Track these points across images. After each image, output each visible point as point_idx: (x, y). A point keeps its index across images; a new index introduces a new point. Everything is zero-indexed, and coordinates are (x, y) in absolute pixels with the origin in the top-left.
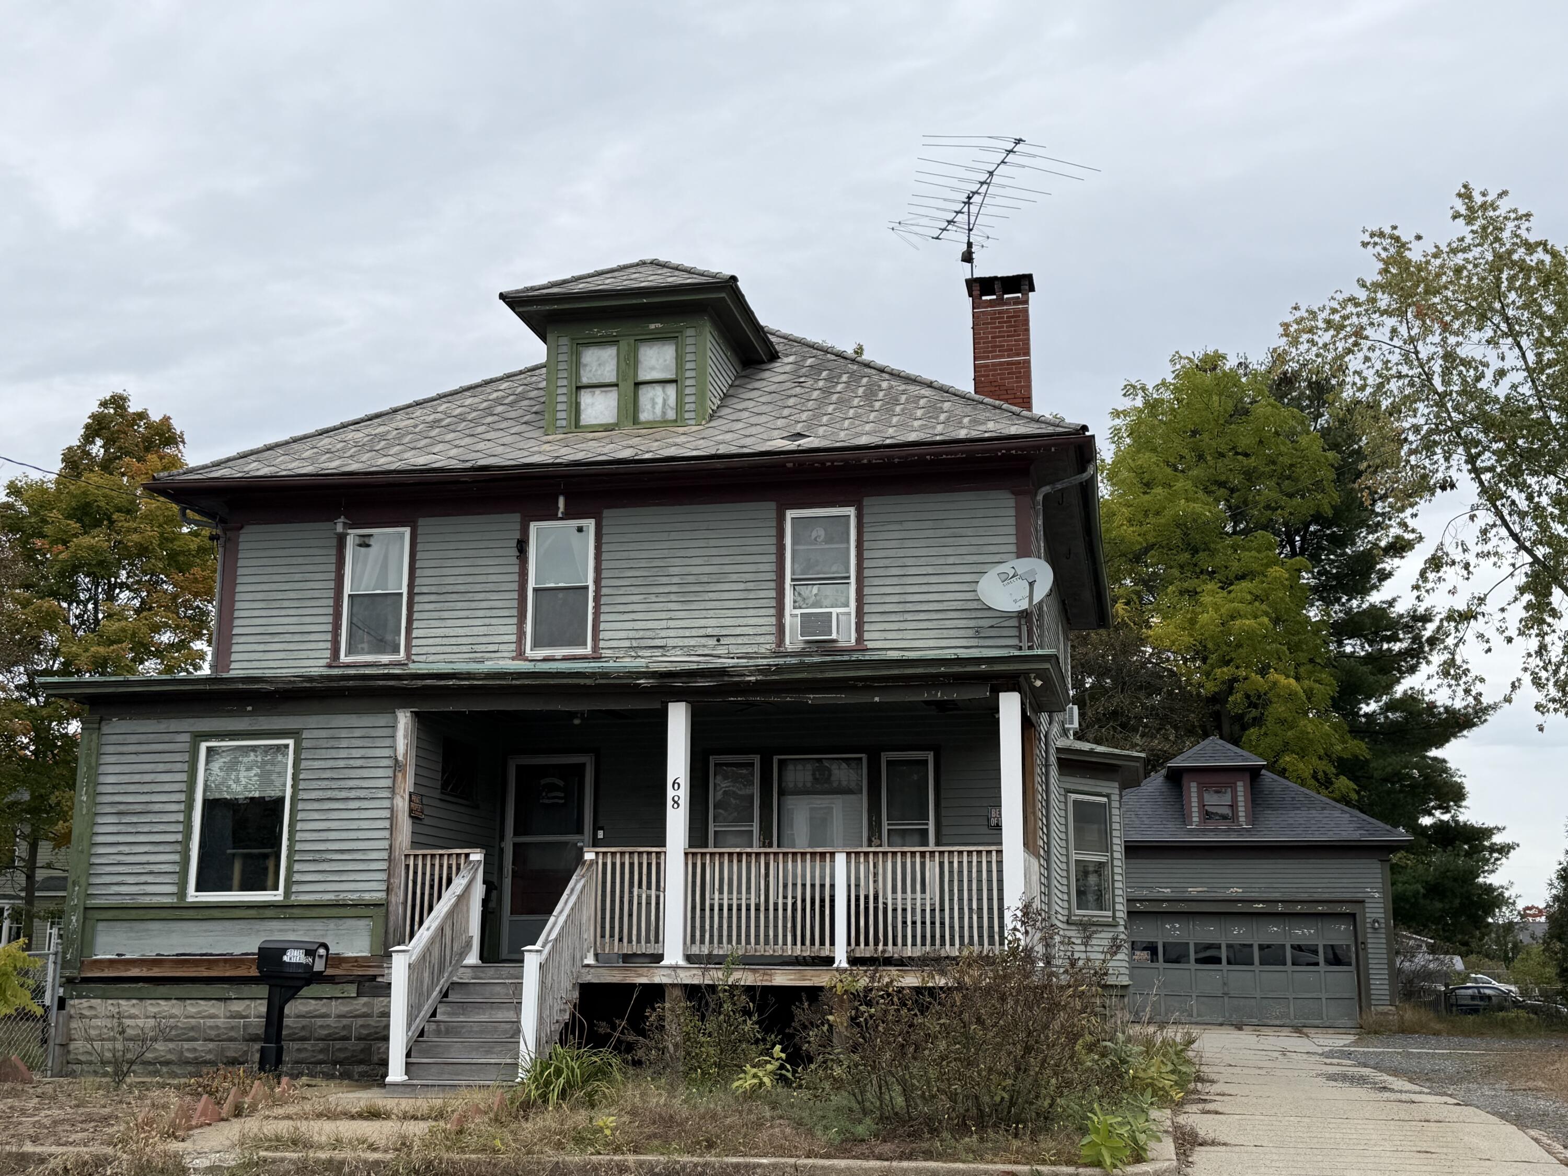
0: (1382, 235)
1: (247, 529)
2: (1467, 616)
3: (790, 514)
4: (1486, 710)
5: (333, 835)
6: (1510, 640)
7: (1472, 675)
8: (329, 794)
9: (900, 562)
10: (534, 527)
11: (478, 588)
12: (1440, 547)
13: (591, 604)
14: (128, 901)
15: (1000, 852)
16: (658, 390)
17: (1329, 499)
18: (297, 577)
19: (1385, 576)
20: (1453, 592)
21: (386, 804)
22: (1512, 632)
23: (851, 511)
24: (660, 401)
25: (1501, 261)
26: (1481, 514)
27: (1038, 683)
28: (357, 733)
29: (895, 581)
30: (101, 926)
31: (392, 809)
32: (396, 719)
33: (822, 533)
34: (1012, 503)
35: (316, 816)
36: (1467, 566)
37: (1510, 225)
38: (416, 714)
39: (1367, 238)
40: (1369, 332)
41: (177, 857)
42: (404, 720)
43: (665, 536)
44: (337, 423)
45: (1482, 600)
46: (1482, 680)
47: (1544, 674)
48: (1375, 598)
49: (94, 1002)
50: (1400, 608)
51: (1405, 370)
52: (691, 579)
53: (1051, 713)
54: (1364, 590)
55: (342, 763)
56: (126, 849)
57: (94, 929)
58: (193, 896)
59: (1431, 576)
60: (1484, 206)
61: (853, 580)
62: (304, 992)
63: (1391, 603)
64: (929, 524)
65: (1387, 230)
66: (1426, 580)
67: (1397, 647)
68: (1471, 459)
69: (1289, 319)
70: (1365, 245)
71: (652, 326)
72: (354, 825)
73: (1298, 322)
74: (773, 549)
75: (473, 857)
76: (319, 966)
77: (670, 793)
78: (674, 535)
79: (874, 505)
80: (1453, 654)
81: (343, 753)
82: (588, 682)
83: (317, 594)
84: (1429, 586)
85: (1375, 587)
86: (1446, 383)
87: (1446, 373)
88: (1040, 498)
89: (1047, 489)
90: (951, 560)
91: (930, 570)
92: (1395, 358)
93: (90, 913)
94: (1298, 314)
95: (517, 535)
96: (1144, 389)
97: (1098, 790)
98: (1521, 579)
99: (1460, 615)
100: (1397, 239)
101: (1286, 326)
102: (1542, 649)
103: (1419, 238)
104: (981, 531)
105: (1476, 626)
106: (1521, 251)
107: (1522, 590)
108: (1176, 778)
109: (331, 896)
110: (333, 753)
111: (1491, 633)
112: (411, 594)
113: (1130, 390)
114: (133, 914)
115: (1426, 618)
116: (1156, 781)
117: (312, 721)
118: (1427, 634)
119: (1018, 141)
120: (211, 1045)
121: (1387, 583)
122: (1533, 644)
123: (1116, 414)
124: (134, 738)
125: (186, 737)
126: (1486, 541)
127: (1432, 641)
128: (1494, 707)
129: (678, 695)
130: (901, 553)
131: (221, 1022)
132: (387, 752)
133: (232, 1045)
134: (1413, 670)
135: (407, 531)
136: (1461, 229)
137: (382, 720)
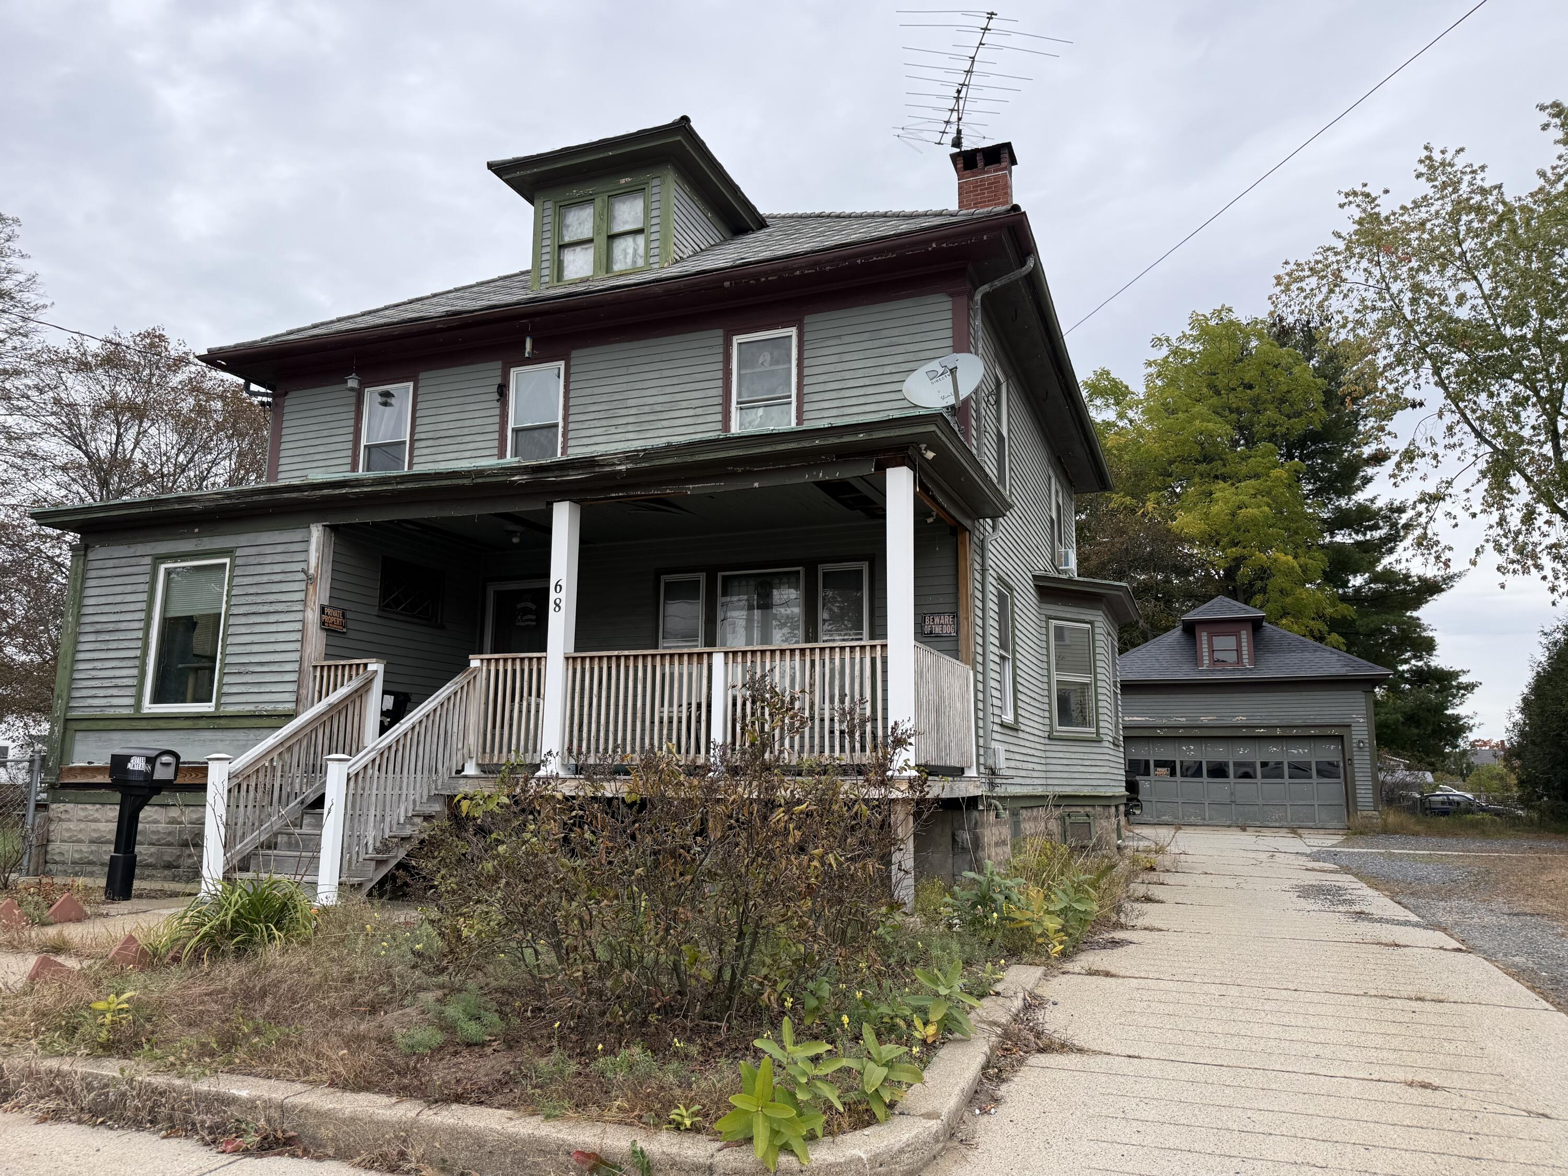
0: (1355, 194)
1: (292, 395)
2: (1437, 498)
3: (736, 340)
4: (1451, 578)
5: (256, 648)
6: (1474, 515)
7: (1442, 545)
8: (254, 609)
9: (838, 376)
10: (514, 372)
11: (466, 431)
12: (1413, 442)
13: (560, 439)
14: (97, 713)
15: (884, 647)
16: (629, 240)
17: (1318, 418)
18: (326, 433)
19: (1367, 480)
20: (1424, 478)
21: (299, 616)
22: (1477, 508)
23: (793, 332)
24: (630, 251)
25: (1461, 207)
26: (1447, 414)
27: (930, 455)
28: (280, 548)
29: (834, 395)
30: (79, 735)
31: (303, 621)
32: (310, 532)
33: (767, 356)
34: (949, 305)
35: (243, 630)
36: (1435, 456)
37: (1467, 178)
38: (333, 529)
39: (1343, 200)
40: (1345, 274)
41: (135, 672)
42: (316, 533)
43: (623, 371)
45: (1449, 483)
46: (1450, 549)
47: (1504, 541)
48: (1360, 497)
49: (69, 806)
50: (1379, 503)
51: (1379, 304)
52: (647, 409)
54: (1349, 491)
55: (265, 579)
56: (99, 665)
57: (73, 739)
58: (149, 707)
59: (1406, 467)
60: (1443, 164)
61: (794, 399)
63: (1372, 501)
64: (866, 336)
65: (1359, 189)
66: (1401, 469)
67: (1377, 534)
68: (1437, 371)
69: (1282, 272)
70: (1342, 206)
71: (623, 181)
72: (272, 638)
73: (1290, 274)
74: (720, 374)
75: (371, 667)
76: (161, 774)
77: (553, 595)
78: (633, 370)
79: (816, 322)
80: (1425, 528)
81: (268, 569)
83: (339, 446)
84: (1404, 474)
85: (1359, 488)
86: (1414, 312)
87: (1414, 301)
88: (978, 297)
89: (985, 288)
90: (887, 370)
91: (867, 381)
92: (1371, 295)
93: (70, 724)
94: (1289, 268)
95: (499, 381)
96: (1167, 340)
97: (1082, 617)
98: (1482, 465)
99: (1430, 496)
100: (1367, 195)
101: (1278, 278)
102: (1502, 521)
103: (1386, 192)
104: (918, 338)
105: (1444, 506)
106: (1478, 198)
107: (1484, 474)
108: (1190, 629)
109: (251, 708)
110: (259, 570)
111: (1457, 511)
112: (413, 441)
113: (1157, 342)
114: (101, 725)
115: (1401, 510)
117: (243, 539)
118: (1402, 522)
119: (991, 16)
120: (153, 849)
121: (1369, 486)
122: (1495, 516)
124: (110, 563)
125: (148, 560)
126: (1452, 435)
127: (1407, 527)
128: (1460, 575)
129: (564, 492)
130: (840, 367)
131: (162, 827)
132: (299, 567)
133: (169, 850)
134: (1391, 551)
135: (411, 384)
136: (1425, 188)
137: (297, 535)
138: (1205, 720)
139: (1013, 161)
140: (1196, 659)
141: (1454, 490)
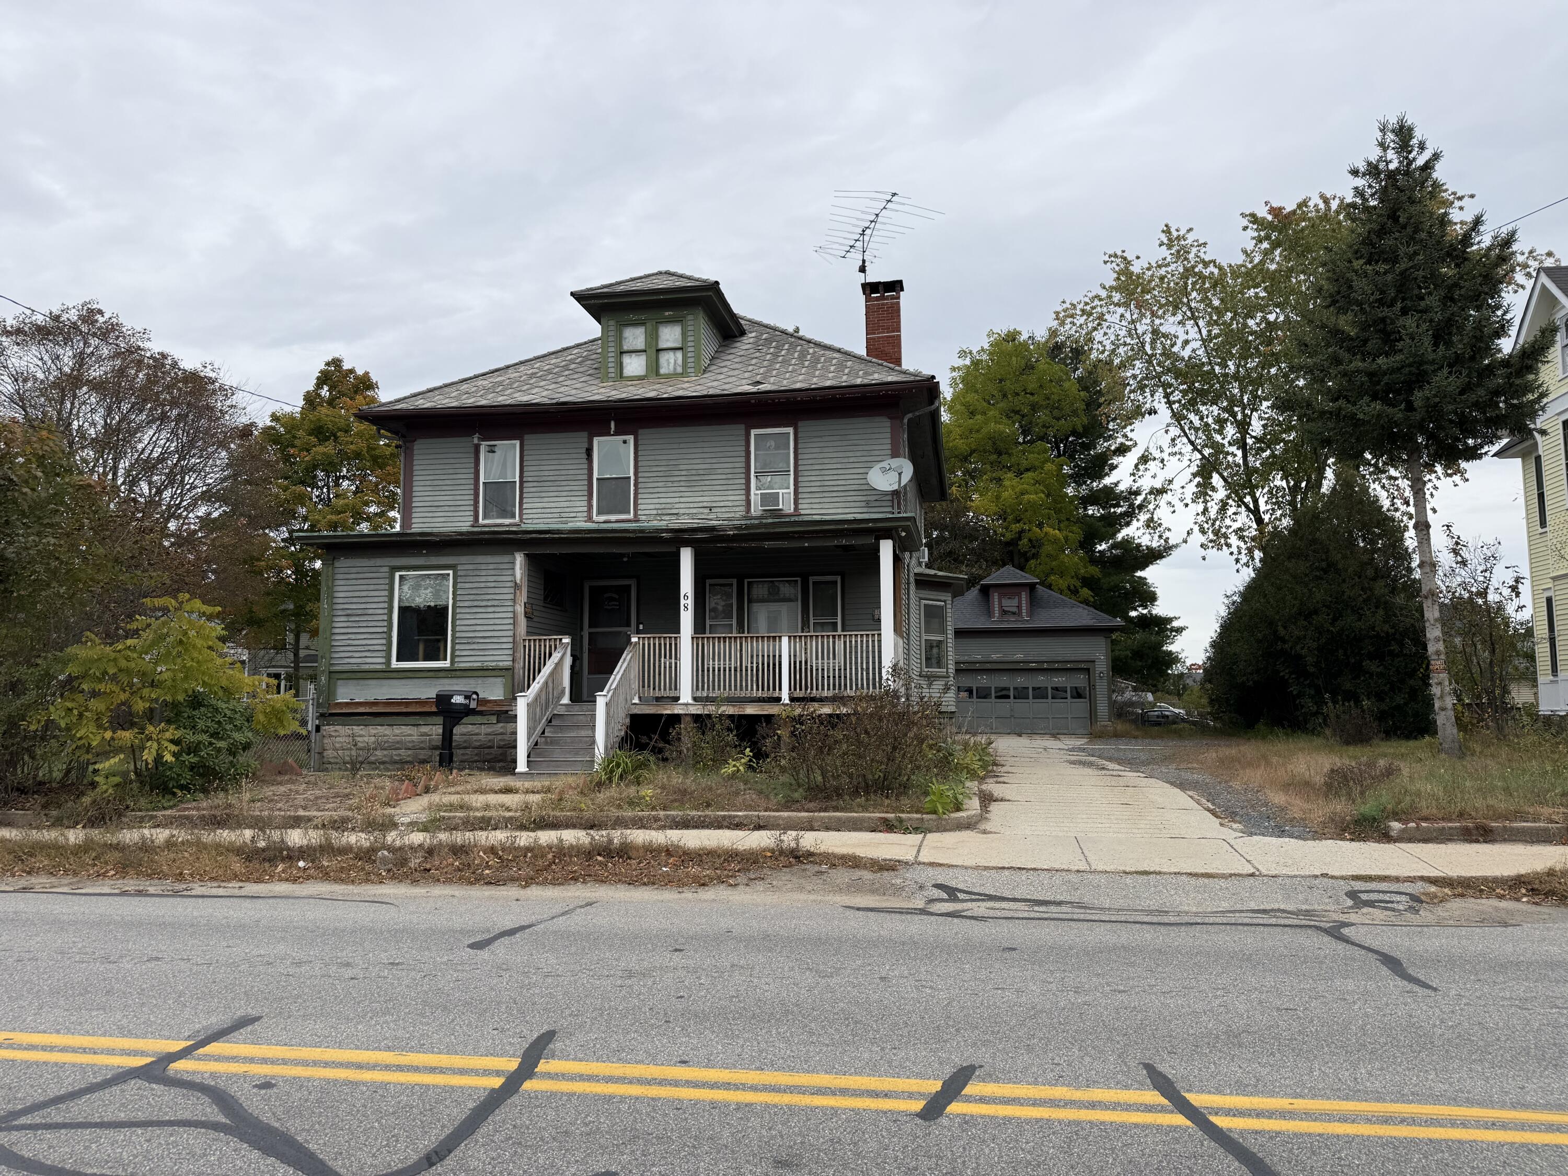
0: (1116, 256)
1: (419, 441)
2: (1161, 492)
3: (753, 432)
4: (1170, 548)
5: (478, 628)
6: (1187, 505)
7: (1164, 526)
8: (476, 603)
9: (820, 461)
10: (596, 441)
11: (563, 478)
12: (1147, 450)
13: (632, 488)
14: (355, 668)
15: (880, 635)
16: (671, 354)
17: (1080, 421)
18: (451, 471)
19: (1113, 467)
20: (1154, 477)
21: (511, 609)
22: (1189, 501)
23: (790, 430)
24: (672, 361)
25: (1188, 272)
26: (1171, 429)
27: (903, 534)
28: (491, 567)
29: (818, 473)
30: (339, 682)
31: (514, 612)
32: (515, 558)
33: (773, 443)
34: (888, 424)
35: (468, 616)
36: (1162, 461)
37: (1194, 250)
38: (527, 555)
39: (1107, 258)
40: (1107, 317)
41: (384, 641)
42: (519, 559)
43: (676, 446)
44: (472, 375)
45: (1170, 482)
46: (1169, 530)
47: (1206, 526)
48: (1107, 481)
49: (337, 728)
50: (1122, 487)
51: (1128, 340)
52: (694, 472)
53: (911, 552)
54: (1101, 477)
55: (482, 585)
56: (353, 637)
57: (335, 684)
58: (395, 664)
59: (1141, 467)
60: (1178, 238)
61: (792, 473)
62: (464, 720)
63: (1116, 484)
64: (838, 438)
65: (1119, 253)
66: (1138, 470)
67: (1119, 510)
68: (1167, 396)
69: (1059, 309)
70: (1105, 262)
71: (667, 314)
72: (492, 622)
73: (1065, 311)
74: (743, 454)
75: (564, 641)
76: (473, 705)
77: (682, 602)
78: (682, 446)
79: (805, 426)
80: (1152, 514)
81: (483, 579)
82: (631, 535)
83: (463, 482)
84: (1140, 473)
85: (1107, 474)
86: (1153, 348)
87: (1153, 342)
88: (906, 421)
89: (910, 415)
90: (851, 460)
91: (839, 466)
92: (1123, 333)
93: (333, 675)
94: (1065, 306)
95: (586, 445)
96: (971, 353)
97: (939, 598)
98: (1194, 469)
99: (1157, 490)
100: (1125, 259)
101: (1057, 313)
102: (1206, 510)
103: (1138, 258)
104: (871, 442)
105: (1166, 497)
106: (1200, 267)
107: (1195, 475)
108: (986, 591)
109: (479, 664)
110: (478, 579)
111: (1175, 501)
112: (522, 482)
113: (963, 354)
114: (359, 675)
115: (1137, 493)
116: (974, 592)
117: (463, 559)
118: (1137, 502)
119: (894, 195)
120: (410, 752)
121: (1114, 472)
122: (1200, 508)
123: (953, 369)
124: (354, 570)
125: (386, 569)
126: (1174, 445)
127: (1141, 507)
128: (1176, 546)
129: (686, 543)
130: (821, 456)
131: (415, 738)
132: (510, 578)
133: (422, 752)
134: (1128, 524)
135: (517, 443)
136: (1164, 252)
137: (506, 558)
138: (995, 657)
139: (902, 290)
140: (989, 613)
141: (1176, 486)
